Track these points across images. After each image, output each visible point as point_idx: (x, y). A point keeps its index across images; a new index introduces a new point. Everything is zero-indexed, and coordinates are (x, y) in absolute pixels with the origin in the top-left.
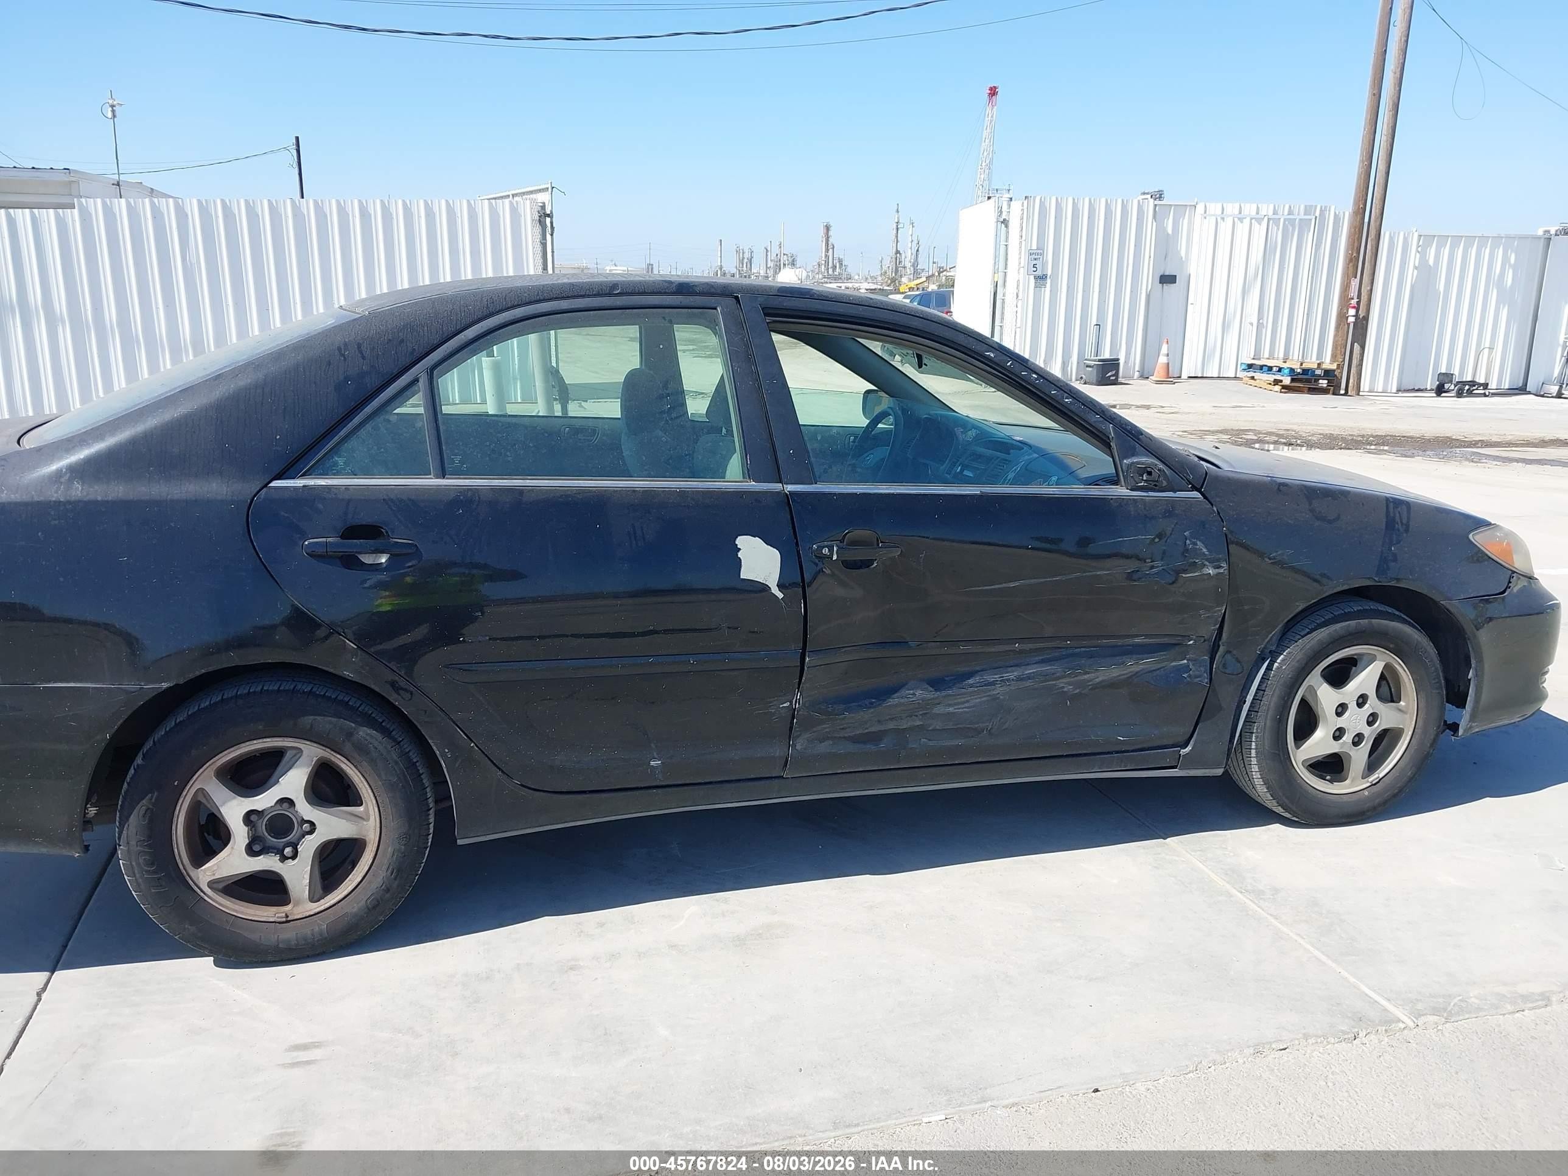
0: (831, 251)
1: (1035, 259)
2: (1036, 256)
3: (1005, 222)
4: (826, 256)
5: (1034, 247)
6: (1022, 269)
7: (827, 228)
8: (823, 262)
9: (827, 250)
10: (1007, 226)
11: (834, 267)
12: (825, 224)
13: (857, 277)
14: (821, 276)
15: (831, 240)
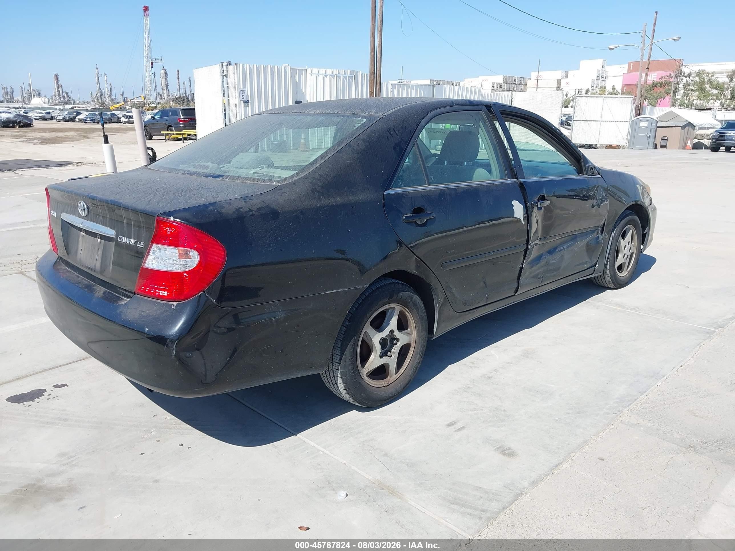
0: (60, 89)
1: (243, 93)
2: (243, 92)
3: (226, 76)
4: (58, 91)
5: (242, 87)
6: (237, 98)
7: (57, 76)
8: (57, 94)
9: (58, 88)
10: (227, 78)
11: (64, 97)
12: (55, 74)
13: (78, 102)
14: (57, 101)
15: (60, 83)
